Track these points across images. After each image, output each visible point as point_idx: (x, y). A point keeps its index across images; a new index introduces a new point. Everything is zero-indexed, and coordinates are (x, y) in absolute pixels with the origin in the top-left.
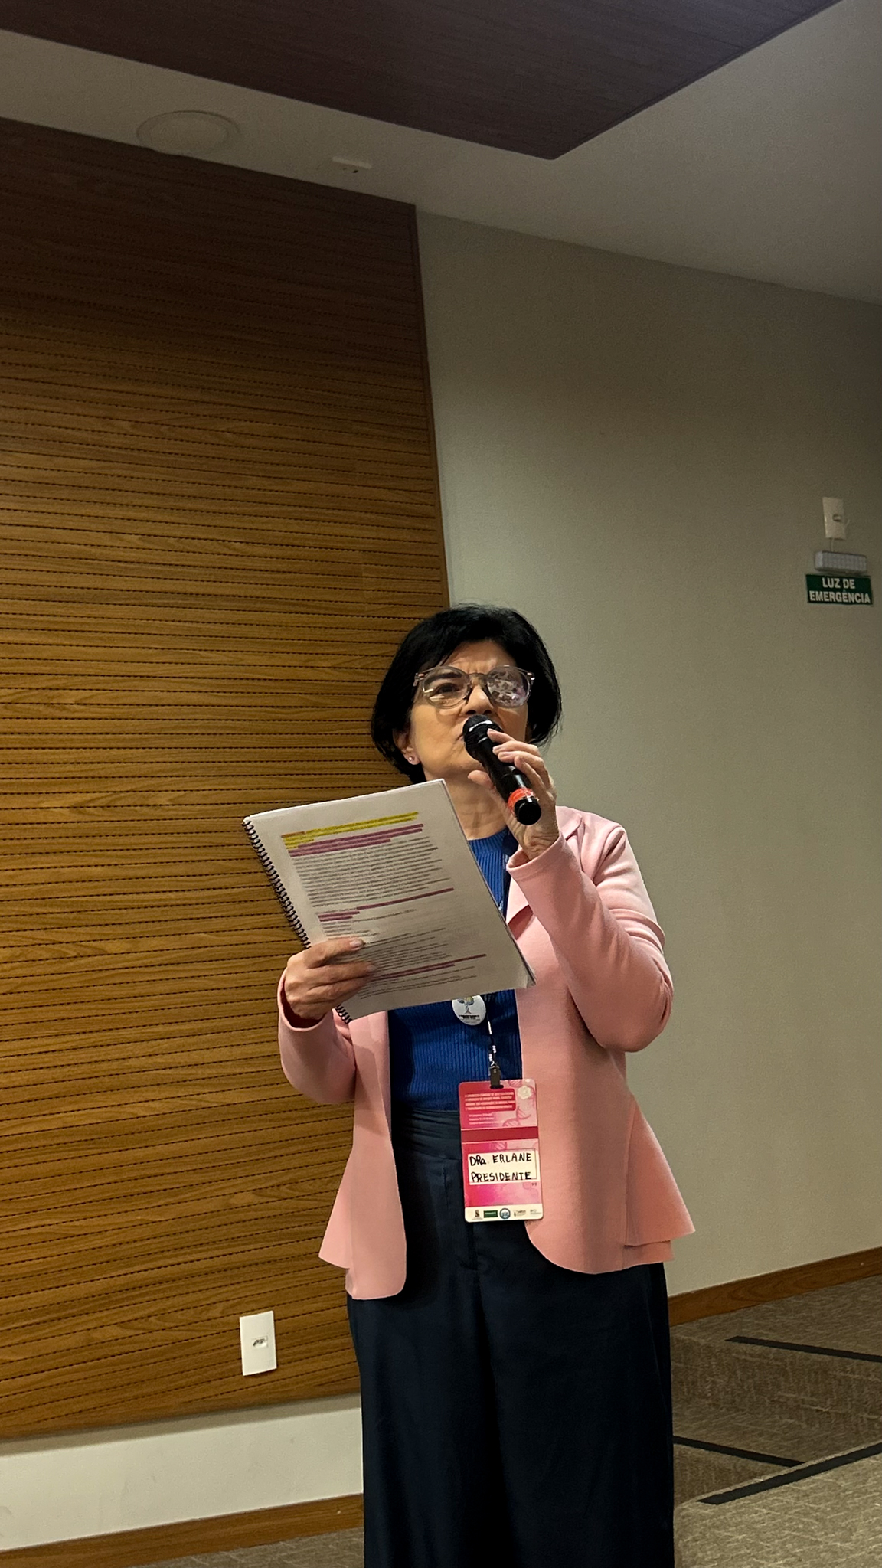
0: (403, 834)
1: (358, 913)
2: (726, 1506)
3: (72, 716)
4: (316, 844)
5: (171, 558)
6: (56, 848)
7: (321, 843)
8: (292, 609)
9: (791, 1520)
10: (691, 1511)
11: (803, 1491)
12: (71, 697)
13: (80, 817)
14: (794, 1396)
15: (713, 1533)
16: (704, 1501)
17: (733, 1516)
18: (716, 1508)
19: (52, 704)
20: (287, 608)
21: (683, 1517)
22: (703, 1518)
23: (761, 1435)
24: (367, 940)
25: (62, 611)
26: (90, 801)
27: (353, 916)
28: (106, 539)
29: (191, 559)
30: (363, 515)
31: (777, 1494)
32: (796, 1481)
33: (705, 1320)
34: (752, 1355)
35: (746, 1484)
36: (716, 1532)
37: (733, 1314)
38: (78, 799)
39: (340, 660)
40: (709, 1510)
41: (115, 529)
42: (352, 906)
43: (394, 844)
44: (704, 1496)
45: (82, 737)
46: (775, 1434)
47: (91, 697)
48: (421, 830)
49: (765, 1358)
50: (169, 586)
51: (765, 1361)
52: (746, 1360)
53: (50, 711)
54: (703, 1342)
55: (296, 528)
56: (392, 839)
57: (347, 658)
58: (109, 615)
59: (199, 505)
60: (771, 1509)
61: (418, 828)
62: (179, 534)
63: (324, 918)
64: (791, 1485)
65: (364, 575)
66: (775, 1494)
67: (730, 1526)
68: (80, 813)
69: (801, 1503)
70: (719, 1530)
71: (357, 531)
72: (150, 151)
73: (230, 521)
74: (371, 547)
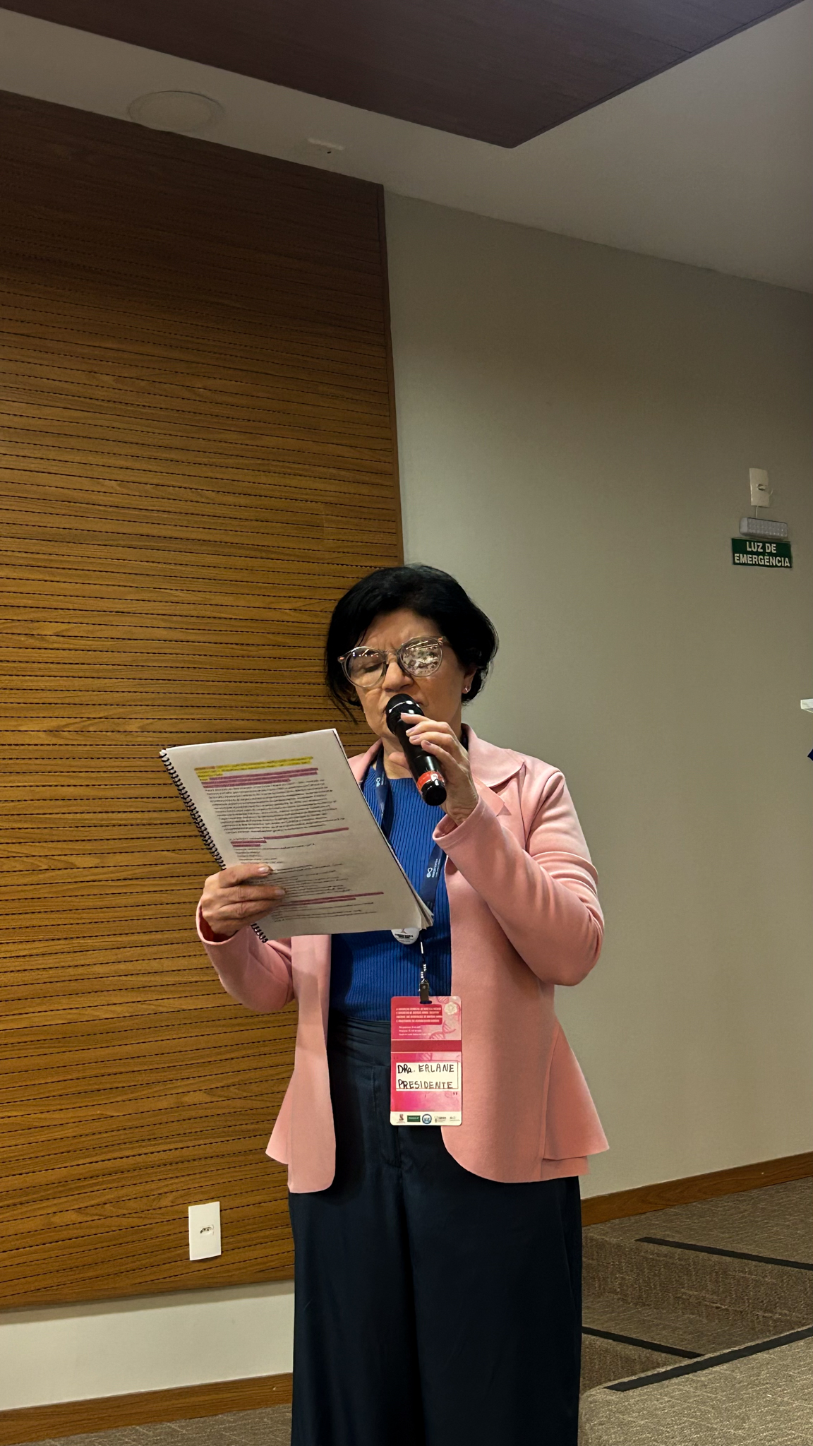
0: (301, 775)
1: (265, 842)
2: (631, 1393)
3: (51, 646)
4: (225, 778)
5: (145, 503)
6: (33, 768)
7: (230, 777)
8: (259, 554)
9: (689, 1408)
10: (598, 1397)
11: (702, 1381)
12: (49, 629)
13: (54, 741)
14: (696, 1293)
15: (618, 1418)
16: (610, 1388)
17: (637, 1402)
18: (622, 1394)
19: (33, 635)
20: (253, 553)
21: (591, 1403)
22: (609, 1403)
23: (664, 1328)
24: (275, 867)
25: (44, 549)
26: (67, 725)
27: (261, 844)
28: (87, 484)
29: (167, 505)
30: (325, 470)
31: (679, 1384)
32: (696, 1372)
33: (617, 1221)
34: (658, 1255)
35: (649, 1373)
36: (621, 1416)
37: (643, 1216)
38: (53, 723)
39: (299, 604)
40: (615, 1396)
41: (97, 475)
42: (260, 835)
43: (294, 783)
44: (610, 1384)
45: (59, 666)
46: (677, 1328)
47: (67, 630)
48: (316, 773)
49: (671, 1258)
50: (145, 529)
51: (671, 1261)
52: (653, 1259)
53: (31, 641)
54: (614, 1241)
56: (290, 778)
57: (308, 601)
58: (88, 554)
59: (173, 455)
60: (672, 1397)
61: (313, 771)
62: (155, 481)
63: (236, 844)
64: (691, 1376)
65: (325, 525)
66: (676, 1384)
67: (633, 1411)
68: (55, 736)
69: (698, 1393)
70: (623, 1415)
71: (319, 485)
72: (140, 127)
73: (204, 471)
74: (332, 500)
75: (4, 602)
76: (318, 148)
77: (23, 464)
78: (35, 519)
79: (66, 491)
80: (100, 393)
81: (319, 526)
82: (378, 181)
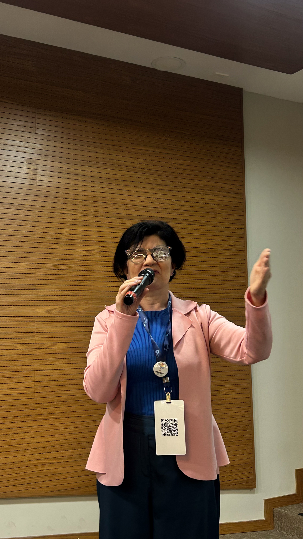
5: (154, 205)
20: (191, 223)
28: (133, 198)
29: (160, 205)
39: (208, 241)
41: (136, 195)
59: (164, 188)
62: (157, 197)
65: (217, 213)
71: (216, 198)
72: (155, 70)
73: (174, 193)
74: (220, 203)
75: (103, 240)
76: (220, 76)
77: (111, 191)
78: (115, 211)
79: (126, 201)
80: (138, 166)
81: (215, 213)
82: (240, 87)
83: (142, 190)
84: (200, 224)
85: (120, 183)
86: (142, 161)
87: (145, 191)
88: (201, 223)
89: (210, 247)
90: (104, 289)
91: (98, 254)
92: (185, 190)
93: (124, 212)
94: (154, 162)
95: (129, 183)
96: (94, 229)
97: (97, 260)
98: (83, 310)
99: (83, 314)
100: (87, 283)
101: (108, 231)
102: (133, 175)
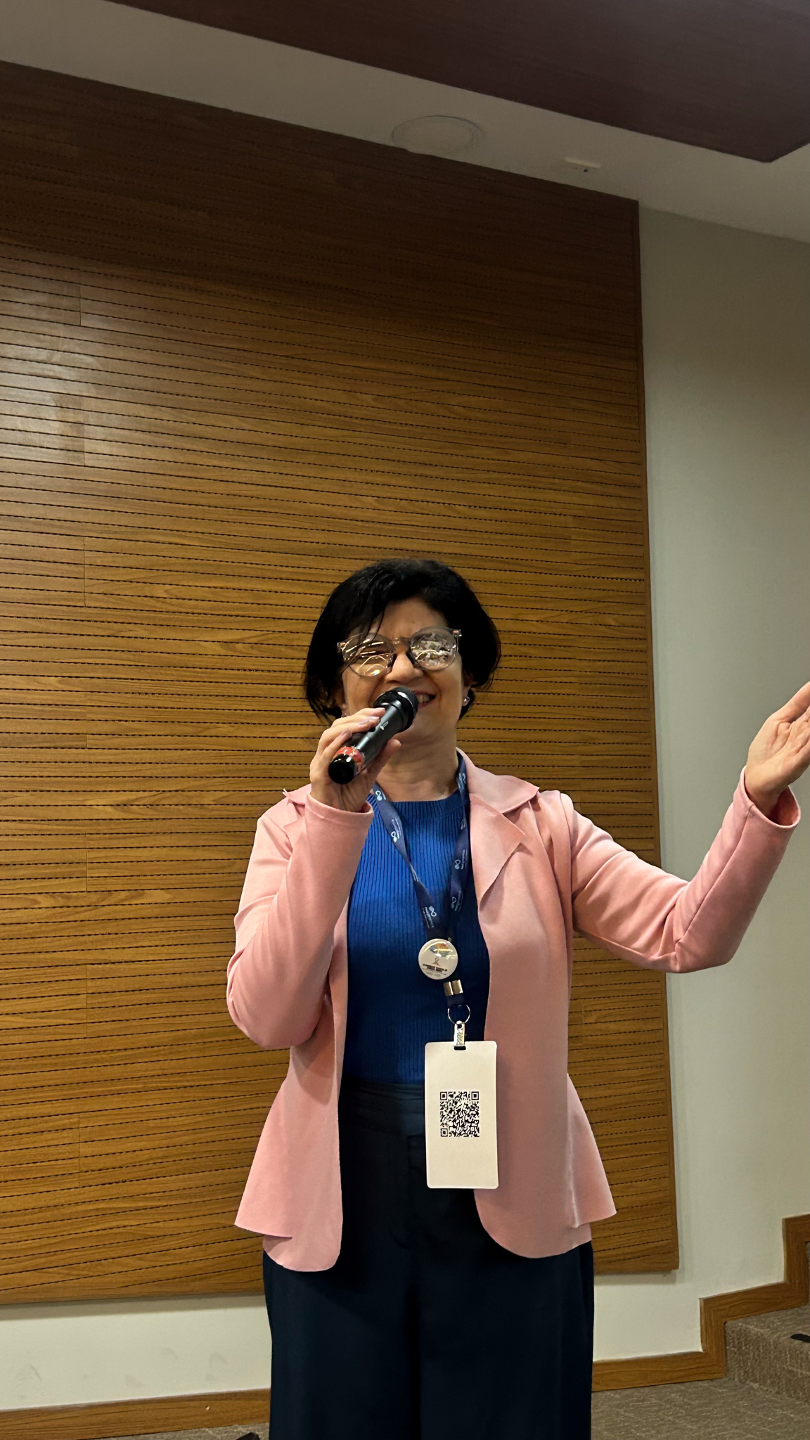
5: (400, 518)
8: (507, 567)
20: (502, 566)
28: (345, 500)
29: (419, 520)
41: (353, 491)
55: (513, 494)
57: (554, 613)
59: (428, 471)
62: (410, 497)
65: (573, 538)
71: (568, 498)
72: (403, 151)
73: (457, 487)
74: (580, 513)
75: (267, 613)
76: (575, 167)
77: (286, 481)
78: (296, 534)
79: (327, 507)
80: (358, 412)
81: (567, 539)
82: (634, 197)
83: (370, 478)
84: (527, 569)
85: (312, 458)
86: (368, 398)
87: (379, 479)
88: (527, 566)
89: (552, 629)
90: (270, 745)
91: (255, 653)
92: (484, 476)
93: (320, 537)
94: (401, 402)
95: (333, 459)
96: (243, 584)
97: (251, 667)
98: (214, 801)
99: (215, 814)
100: (225, 729)
101: (281, 588)
102: (344, 436)
